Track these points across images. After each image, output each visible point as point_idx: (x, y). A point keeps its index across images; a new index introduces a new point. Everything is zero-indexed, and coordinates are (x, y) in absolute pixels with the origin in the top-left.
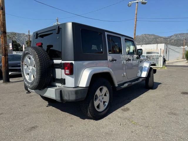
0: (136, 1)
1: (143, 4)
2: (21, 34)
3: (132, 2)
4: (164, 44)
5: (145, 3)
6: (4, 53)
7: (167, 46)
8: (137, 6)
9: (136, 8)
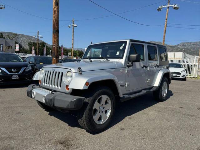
0: (167, 6)
1: (176, 9)
2: (19, 35)
3: (163, 6)
4: (182, 52)
5: (177, 8)
6: (56, 55)
7: (185, 54)
8: (168, 11)
9: (167, 13)
